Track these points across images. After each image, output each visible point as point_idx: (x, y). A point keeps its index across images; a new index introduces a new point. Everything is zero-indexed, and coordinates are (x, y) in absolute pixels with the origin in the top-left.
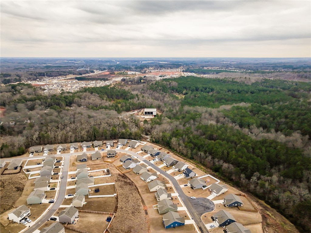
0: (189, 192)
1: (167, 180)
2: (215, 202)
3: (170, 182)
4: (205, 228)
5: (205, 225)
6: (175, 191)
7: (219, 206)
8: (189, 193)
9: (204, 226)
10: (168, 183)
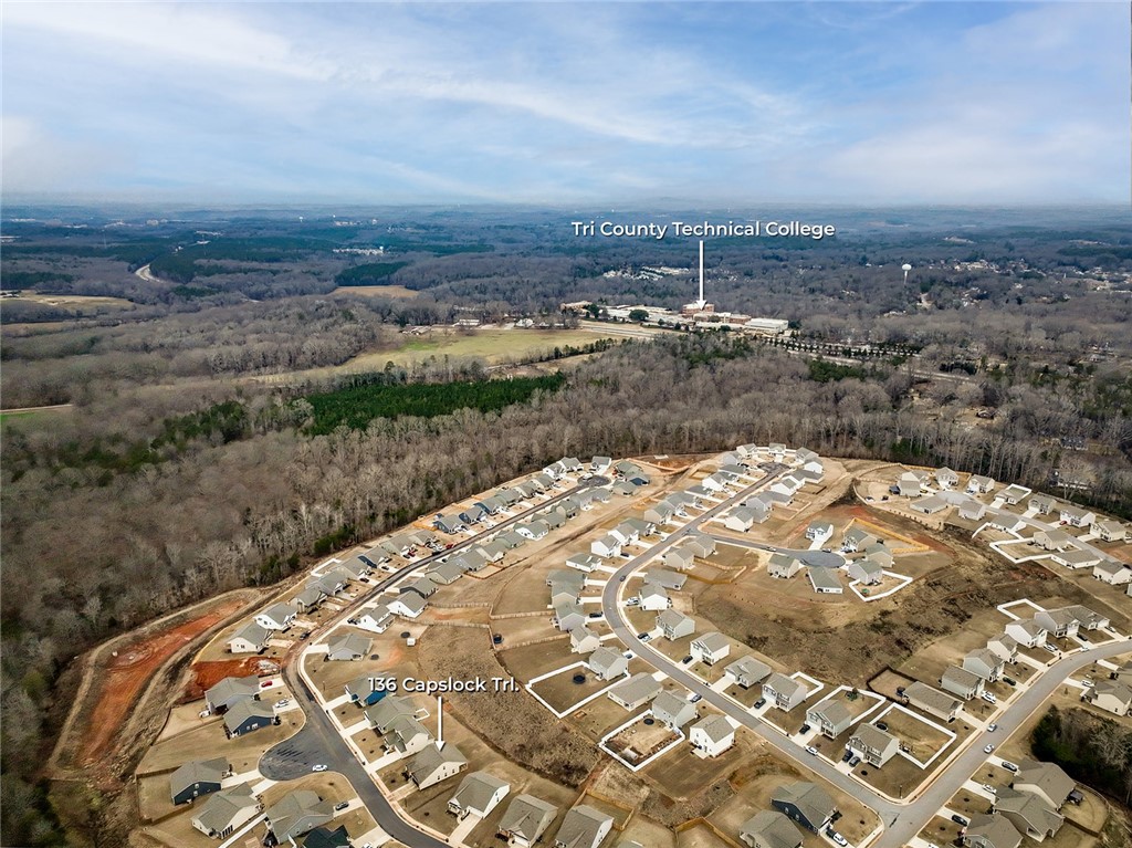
0: (331, 784)
1: (412, 812)
2: (255, 774)
3: (400, 810)
4: (300, 701)
5: (298, 706)
6: (376, 777)
7: (245, 767)
8: (333, 781)
9: (302, 705)
10: (406, 802)
